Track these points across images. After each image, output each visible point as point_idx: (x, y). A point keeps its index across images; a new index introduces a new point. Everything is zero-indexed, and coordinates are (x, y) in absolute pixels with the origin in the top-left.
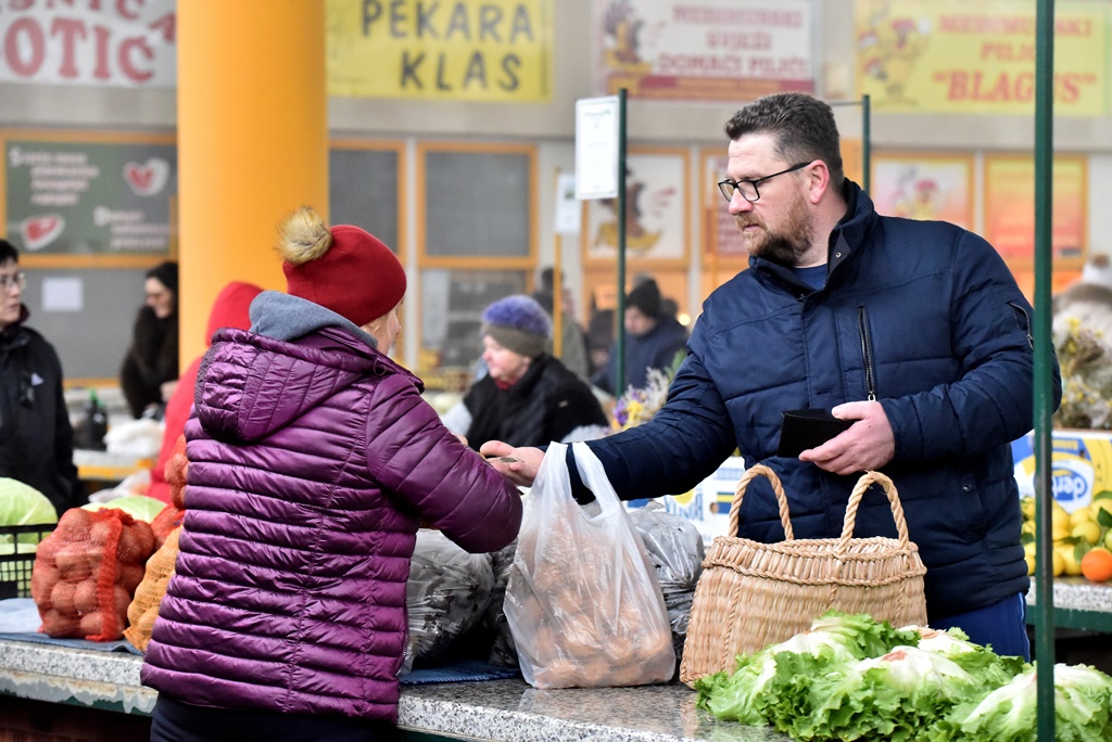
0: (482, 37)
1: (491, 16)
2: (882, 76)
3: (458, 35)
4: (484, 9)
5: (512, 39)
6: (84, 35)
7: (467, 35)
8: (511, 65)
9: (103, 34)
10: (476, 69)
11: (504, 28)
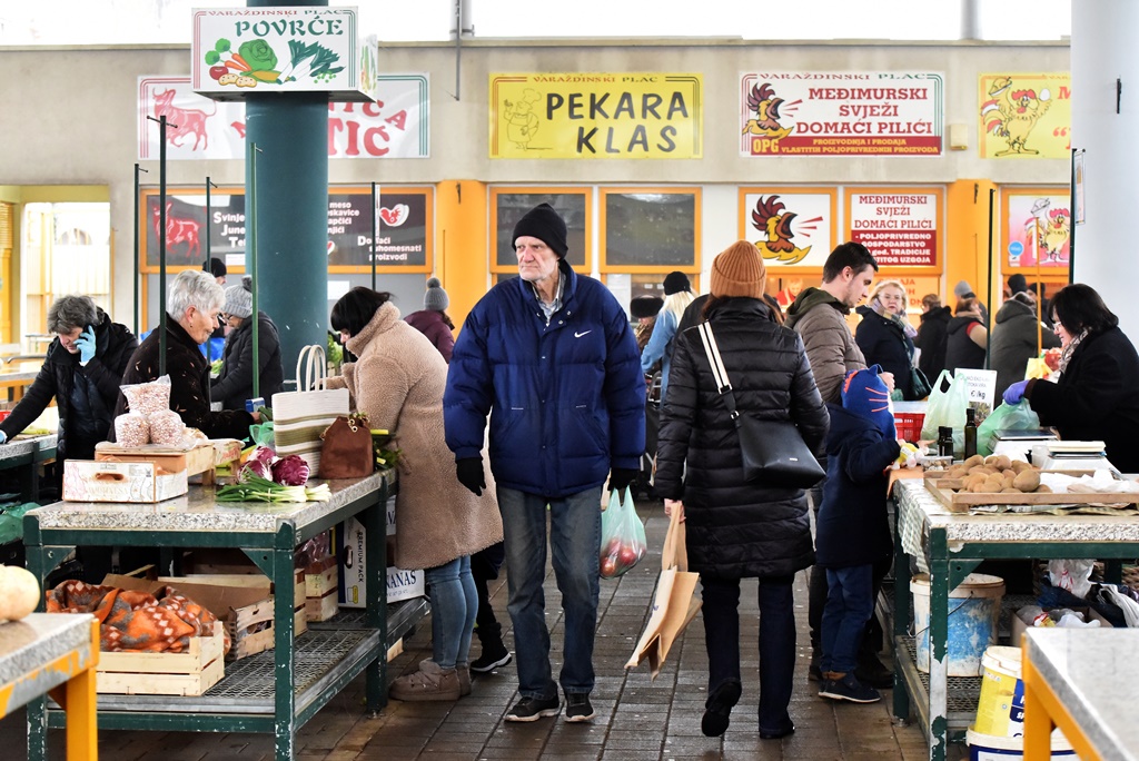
0: (644, 116)
1: (651, 101)
2: (1005, 133)
3: (624, 115)
4: (646, 97)
5: (669, 117)
6: (341, 129)
7: (632, 115)
8: (668, 133)
9: (353, 127)
10: (639, 138)
11: (663, 109)
